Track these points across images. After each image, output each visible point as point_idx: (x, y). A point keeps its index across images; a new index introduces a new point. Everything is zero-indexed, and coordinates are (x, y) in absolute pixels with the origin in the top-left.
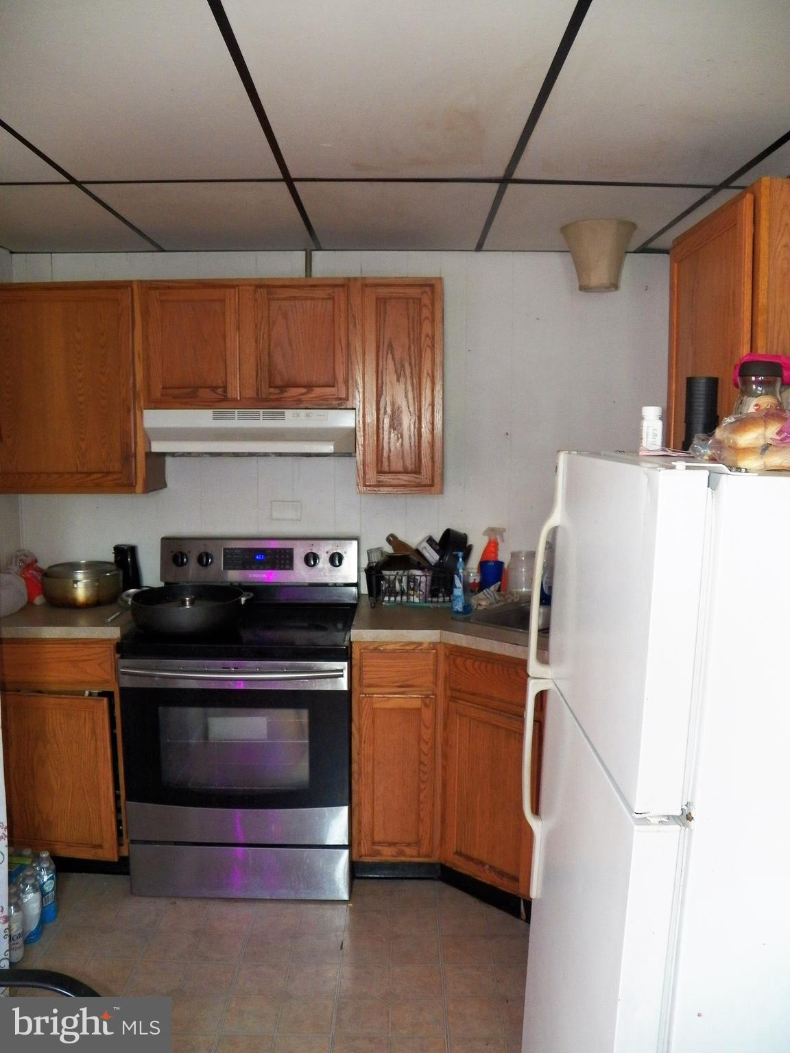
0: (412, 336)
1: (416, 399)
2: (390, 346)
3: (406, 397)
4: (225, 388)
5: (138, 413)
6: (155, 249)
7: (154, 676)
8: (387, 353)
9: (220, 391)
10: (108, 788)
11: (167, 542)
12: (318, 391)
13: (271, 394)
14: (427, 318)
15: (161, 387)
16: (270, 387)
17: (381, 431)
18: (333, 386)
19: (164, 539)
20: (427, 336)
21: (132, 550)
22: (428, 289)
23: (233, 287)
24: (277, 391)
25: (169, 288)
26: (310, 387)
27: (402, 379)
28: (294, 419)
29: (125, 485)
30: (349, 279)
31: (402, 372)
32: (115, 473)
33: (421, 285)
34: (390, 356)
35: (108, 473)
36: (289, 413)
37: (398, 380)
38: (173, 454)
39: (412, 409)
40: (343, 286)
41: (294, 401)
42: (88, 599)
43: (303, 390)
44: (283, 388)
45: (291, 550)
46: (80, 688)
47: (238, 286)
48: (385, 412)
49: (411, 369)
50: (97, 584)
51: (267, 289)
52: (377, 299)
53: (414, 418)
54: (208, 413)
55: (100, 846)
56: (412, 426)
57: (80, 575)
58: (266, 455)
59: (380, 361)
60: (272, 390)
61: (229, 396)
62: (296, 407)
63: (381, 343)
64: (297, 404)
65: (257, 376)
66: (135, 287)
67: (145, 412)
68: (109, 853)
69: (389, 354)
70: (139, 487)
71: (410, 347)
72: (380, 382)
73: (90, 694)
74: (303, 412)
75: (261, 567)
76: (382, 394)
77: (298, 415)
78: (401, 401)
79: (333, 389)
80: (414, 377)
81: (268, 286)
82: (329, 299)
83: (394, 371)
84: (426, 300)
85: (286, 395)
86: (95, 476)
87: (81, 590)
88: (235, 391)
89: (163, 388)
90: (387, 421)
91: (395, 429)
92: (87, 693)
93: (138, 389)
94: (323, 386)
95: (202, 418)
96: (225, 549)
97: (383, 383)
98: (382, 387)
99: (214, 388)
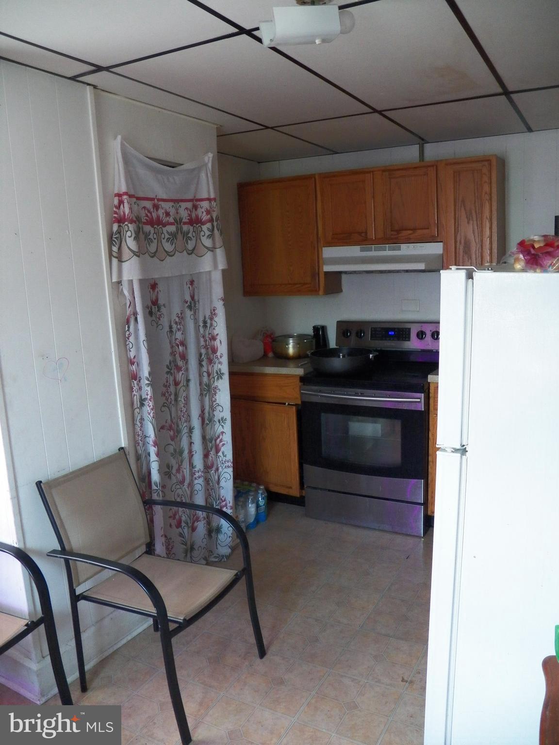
0: (476, 195)
1: (479, 234)
2: (463, 202)
3: (474, 233)
4: (366, 233)
5: (320, 250)
6: (332, 153)
7: (318, 396)
8: (461, 207)
9: (363, 235)
10: (295, 456)
11: (340, 324)
12: (419, 232)
13: (392, 235)
14: (486, 182)
15: (331, 233)
16: (392, 231)
17: (458, 255)
18: (428, 229)
19: (338, 322)
20: (486, 193)
21: (324, 328)
22: (486, 163)
23: (369, 172)
24: (395, 233)
25: (334, 176)
26: (414, 230)
27: (471, 222)
28: (407, 249)
29: (313, 291)
30: (437, 161)
31: (471, 217)
32: (307, 284)
33: (482, 161)
34: (463, 209)
35: (305, 284)
36: (403, 246)
37: (468, 223)
38: (346, 273)
39: (477, 241)
40: (433, 166)
41: (406, 239)
42: (294, 355)
43: (410, 232)
44: (399, 231)
45: (410, 329)
46: (284, 402)
47: (373, 172)
48: (460, 243)
49: (477, 216)
50: (298, 346)
51: (390, 171)
52: (454, 172)
53: (479, 246)
54: (358, 248)
55: (291, 488)
56: (477, 252)
57: (291, 341)
58: (398, 271)
59: (457, 212)
60: (392, 233)
61: (369, 237)
62: (407, 242)
63: (457, 201)
64: (408, 241)
65: (384, 225)
66: (317, 177)
67: (324, 248)
68: (295, 492)
69: (463, 207)
70: (321, 292)
71: (475, 201)
72: (457, 224)
73: (289, 404)
74: (411, 245)
75: (392, 339)
76: (458, 231)
77: (408, 247)
78: (471, 236)
79: (428, 230)
80: (478, 220)
81: (389, 170)
82: (425, 175)
83: (465, 217)
84: (485, 170)
85: (400, 235)
86: (297, 286)
87: (291, 349)
88: (372, 235)
89: (333, 234)
90: (462, 248)
91: (466, 254)
92: (287, 404)
93: (320, 236)
94: (422, 229)
95: (354, 251)
96: (371, 328)
97: (458, 225)
98: (458, 228)
99: (360, 233)
